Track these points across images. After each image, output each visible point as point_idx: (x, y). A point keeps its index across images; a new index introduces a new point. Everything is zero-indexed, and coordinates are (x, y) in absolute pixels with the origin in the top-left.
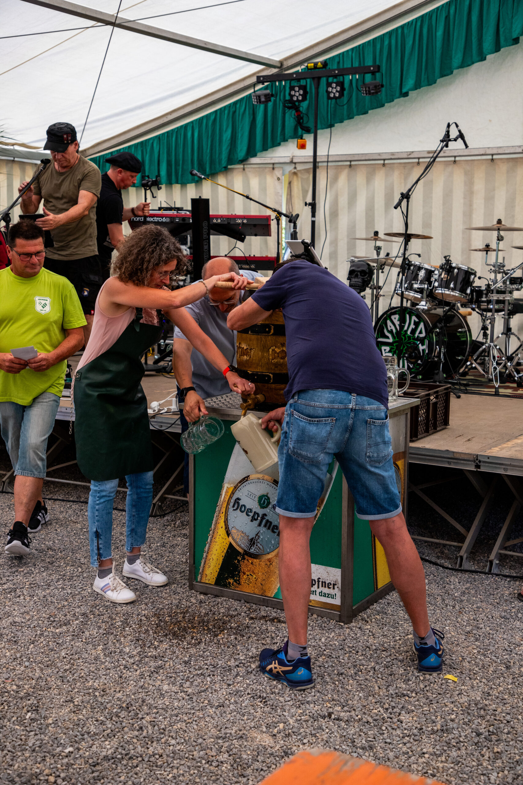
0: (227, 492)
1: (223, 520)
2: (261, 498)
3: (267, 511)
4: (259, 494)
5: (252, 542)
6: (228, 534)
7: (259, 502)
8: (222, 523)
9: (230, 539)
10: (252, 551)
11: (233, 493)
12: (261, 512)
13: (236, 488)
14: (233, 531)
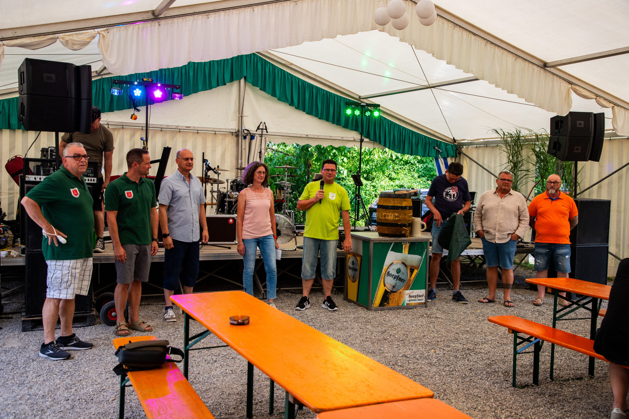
0: (385, 270)
2: (397, 270)
3: (399, 274)
4: (396, 268)
5: (394, 287)
6: (385, 286)
7: (397, 271)
8: (382, 282)
9: (386, 288)
10: (394, 290)
11: (387, 270)
12: (397, 275)
13: (388, 268)
14: (387, 284)
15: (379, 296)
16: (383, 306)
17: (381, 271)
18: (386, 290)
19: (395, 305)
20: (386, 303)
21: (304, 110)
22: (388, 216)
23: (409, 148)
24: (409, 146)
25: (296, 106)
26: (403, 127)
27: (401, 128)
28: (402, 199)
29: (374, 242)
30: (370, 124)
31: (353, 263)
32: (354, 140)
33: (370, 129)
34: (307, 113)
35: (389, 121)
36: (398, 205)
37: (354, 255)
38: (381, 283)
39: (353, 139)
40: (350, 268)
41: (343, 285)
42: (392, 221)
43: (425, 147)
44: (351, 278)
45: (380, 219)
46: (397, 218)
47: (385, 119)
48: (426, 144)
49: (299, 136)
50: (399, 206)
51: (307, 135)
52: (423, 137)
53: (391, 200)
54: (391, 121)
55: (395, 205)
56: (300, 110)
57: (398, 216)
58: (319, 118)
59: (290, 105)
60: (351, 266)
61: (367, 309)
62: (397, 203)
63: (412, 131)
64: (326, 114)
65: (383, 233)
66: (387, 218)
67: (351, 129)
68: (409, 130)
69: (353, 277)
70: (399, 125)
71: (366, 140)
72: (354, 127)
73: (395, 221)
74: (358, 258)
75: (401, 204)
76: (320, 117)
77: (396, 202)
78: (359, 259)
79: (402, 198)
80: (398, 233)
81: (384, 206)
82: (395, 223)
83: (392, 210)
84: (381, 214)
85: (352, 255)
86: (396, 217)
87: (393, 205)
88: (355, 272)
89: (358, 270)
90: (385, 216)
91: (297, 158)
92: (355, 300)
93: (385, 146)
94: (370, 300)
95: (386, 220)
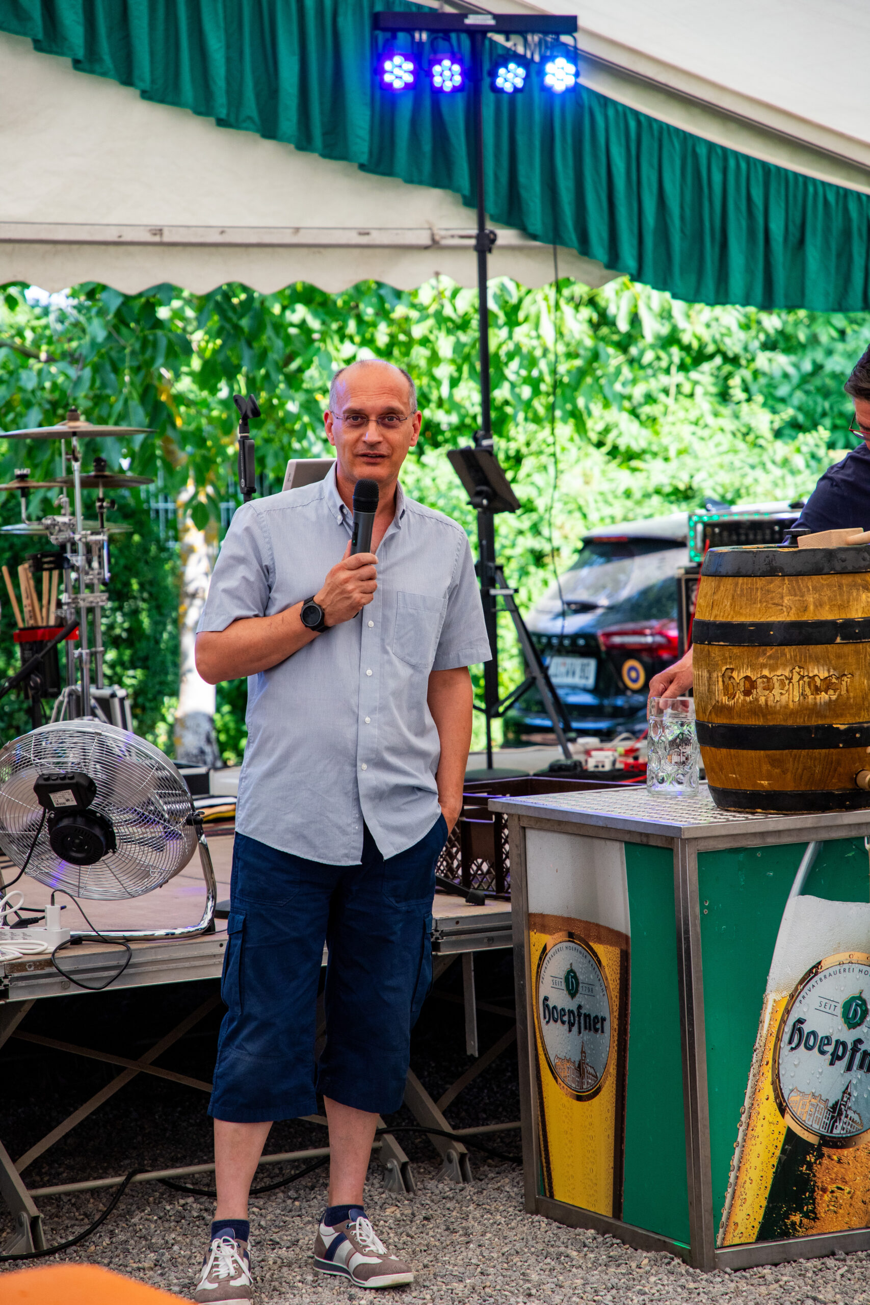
0: (774, 1011)
1: (770, 1079)
2: (847, 1006)
3: (861, 1031)
4: (842, 998)
5: (836, 1111)
6: (782, 1109)
7: (845, 1015)
8: (767, 1089)
9: (789, 1121)
10: (837, 1132)
11: (788, 1011)
12: (849, 1037)
13: (793, 997)
14: (793, 1100)
15: (754, 1174)
16: (785, 1234)
17: (756, 1022)
18: (790, 1135)
19: (855, 1221)
20: (796, 1218)
21: (127, 79)
22: (769, 688)
23: (749, 270)
24: (750, 256)
25: (80, 53)
26: (711, 146)
27: (702, 151)
28: (846, 580)
29: (704, 846)
30: (521, 140)
31: (572, 983)
32: (434, 245)
33: (522, 169)
34: (146, 95)
35: (625, 112)
36: (827, 615)
37: (571, 935)
38: (762, 1096)
39: (425, 240)
40: (553, 1014)
41: (517, 1118)
42: (793, 713)
43: (844, 255)
44: (567, 1072)
45: (721, 709)
46: (823, 697)
47: (605, 101)
48: (847, 234)
49: (110, 235)
50: (833, 623)
51: (159, 231)
52: (831, 198)
53: (781, 587)
54: (636, 114)
55: (809, 617)
56: (104, 74)
57: (828, 685)
58: (222, 123)
59: (39, 46)
60: (559, 999)
61: (689, 1259)
62: (819, 605)
63: (765, 166)
64: (258, 96)
65: (747, 787)
66: (761, 696)
67: (410, 180)
68: (748, 159)
69: (580, 1069)
70: (687, 139)
71: (506, 236)
72: (427, 166)
73: (814, 710)
74: (599, 949)
75: (842, 607)
76: (223, 113)
77: (810, 599)
78: (607, 954)
79: (843, 572)
80: (836, 786)
81: (742, 626)
82: (814, 722)
83: (789, 651)
84: (727, 677)
85: (561, 936)
86: (817, 690)
87: (792, 617)
88: (586, 1035)
89: (611, 1025)
90: (750, 685)
91: (96, 369)
92: (603, 1207)
93: (613, 264)
94: (706, 1201)
95: (756, 710)
